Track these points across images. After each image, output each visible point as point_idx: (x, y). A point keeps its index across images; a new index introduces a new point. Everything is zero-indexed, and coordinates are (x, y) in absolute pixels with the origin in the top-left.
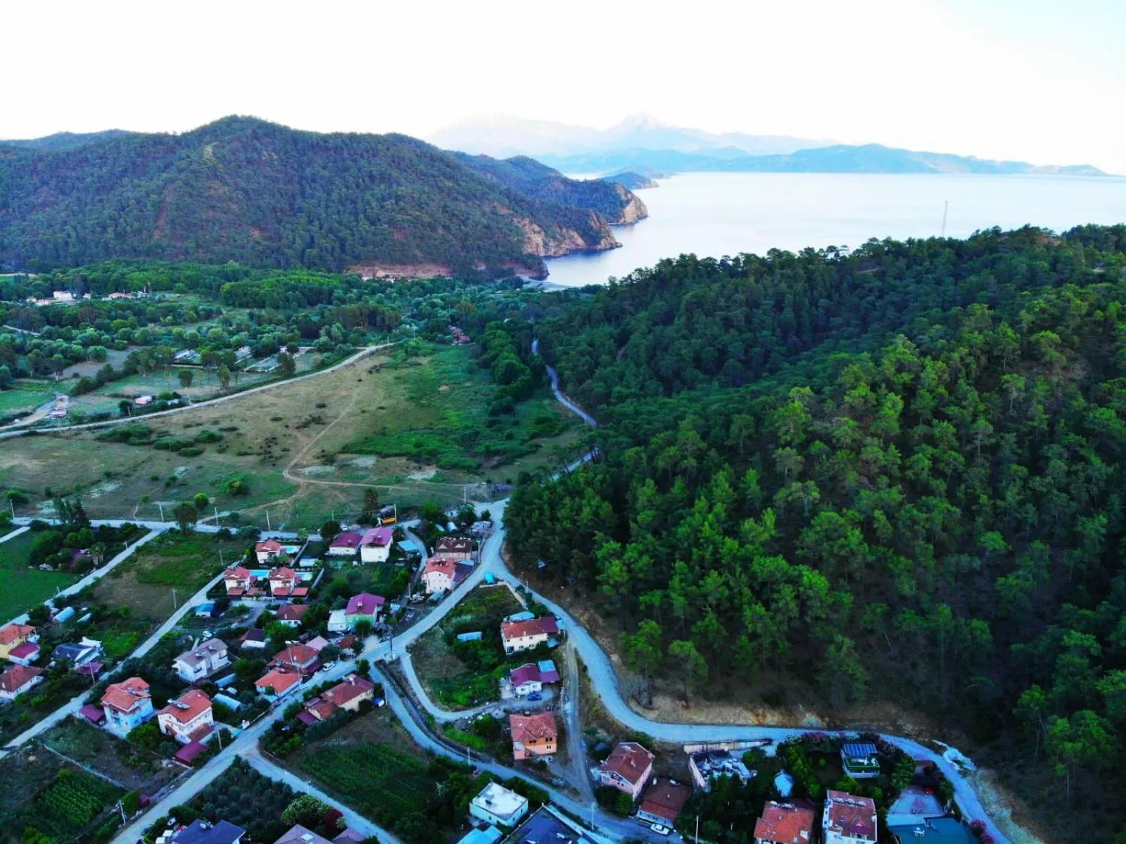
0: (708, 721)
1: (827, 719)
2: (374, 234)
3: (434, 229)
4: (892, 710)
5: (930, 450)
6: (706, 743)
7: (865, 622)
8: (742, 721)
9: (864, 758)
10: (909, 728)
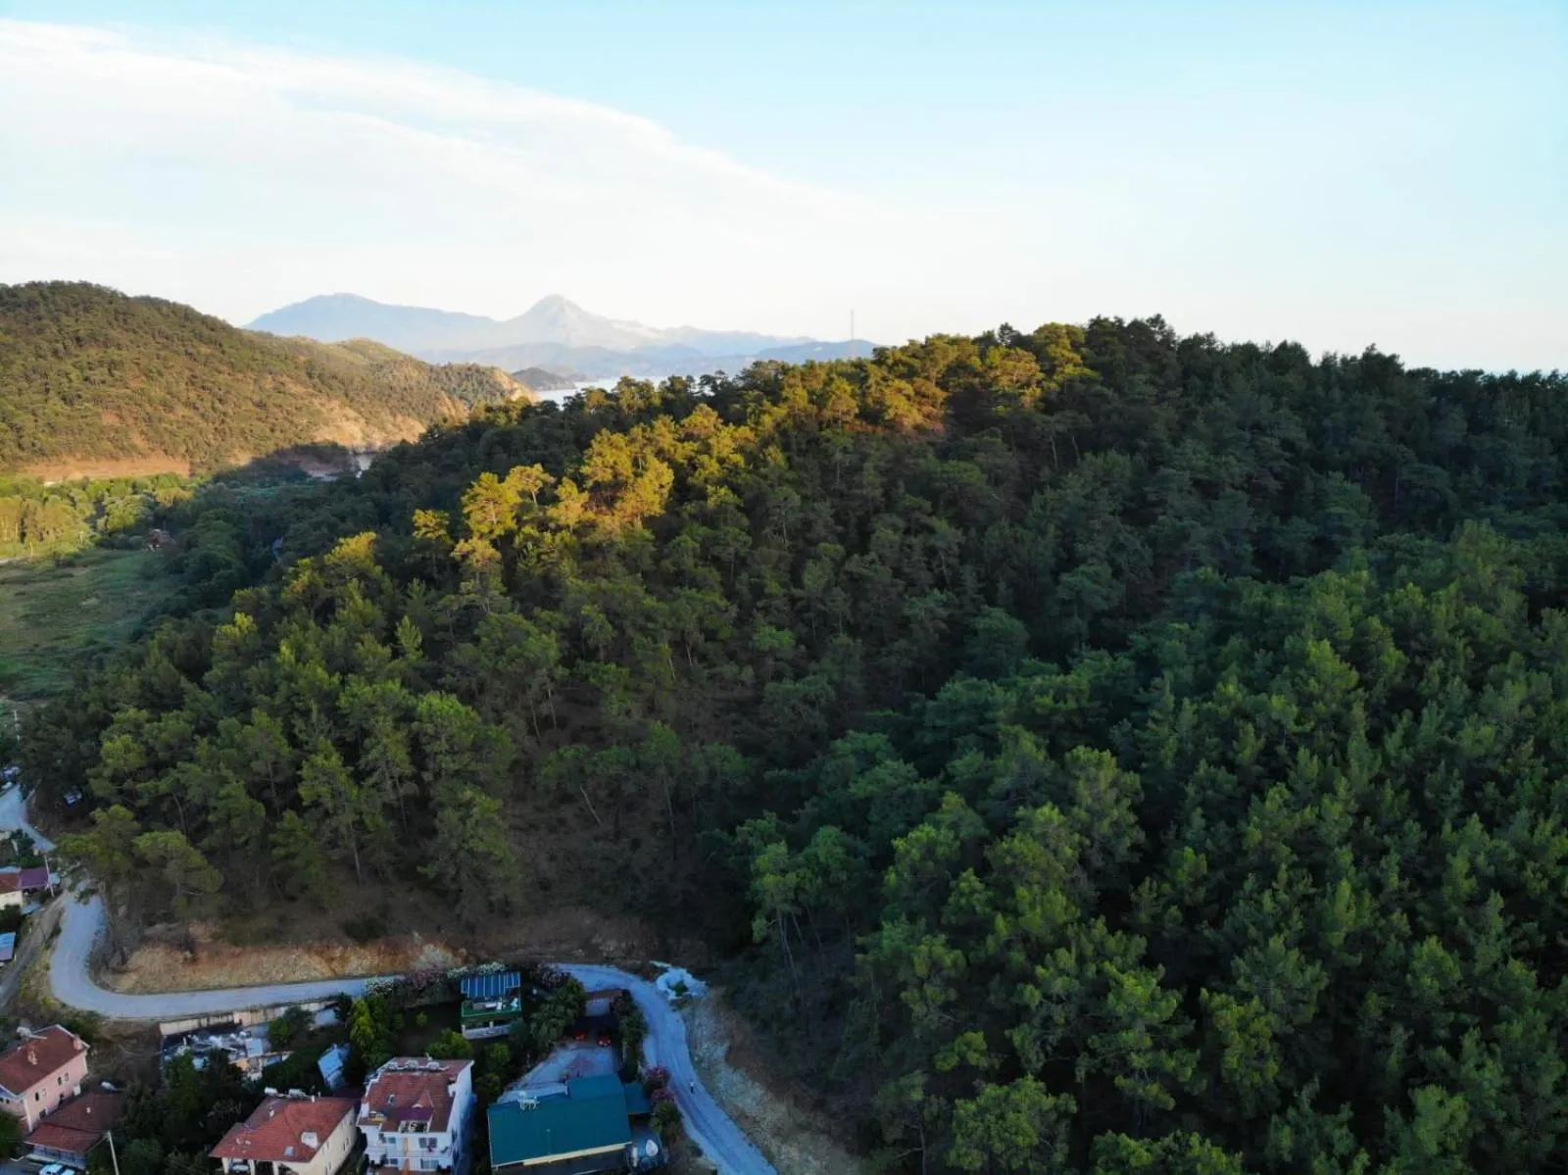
0: (234, 982)
1: (463, 951)
2: (69, 417)
3: (170, 409)
4: (586, 920)
5: (703, 530)
6: (207, 1016)
7: (546, 776)
8: (299, 975)
9: (495, 999)
10: (611, 945)
